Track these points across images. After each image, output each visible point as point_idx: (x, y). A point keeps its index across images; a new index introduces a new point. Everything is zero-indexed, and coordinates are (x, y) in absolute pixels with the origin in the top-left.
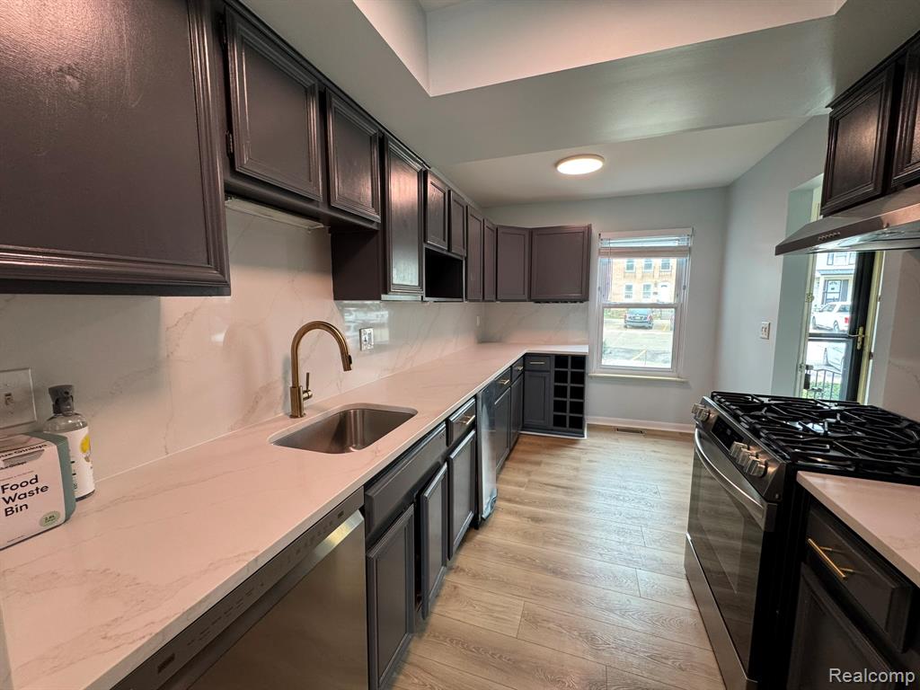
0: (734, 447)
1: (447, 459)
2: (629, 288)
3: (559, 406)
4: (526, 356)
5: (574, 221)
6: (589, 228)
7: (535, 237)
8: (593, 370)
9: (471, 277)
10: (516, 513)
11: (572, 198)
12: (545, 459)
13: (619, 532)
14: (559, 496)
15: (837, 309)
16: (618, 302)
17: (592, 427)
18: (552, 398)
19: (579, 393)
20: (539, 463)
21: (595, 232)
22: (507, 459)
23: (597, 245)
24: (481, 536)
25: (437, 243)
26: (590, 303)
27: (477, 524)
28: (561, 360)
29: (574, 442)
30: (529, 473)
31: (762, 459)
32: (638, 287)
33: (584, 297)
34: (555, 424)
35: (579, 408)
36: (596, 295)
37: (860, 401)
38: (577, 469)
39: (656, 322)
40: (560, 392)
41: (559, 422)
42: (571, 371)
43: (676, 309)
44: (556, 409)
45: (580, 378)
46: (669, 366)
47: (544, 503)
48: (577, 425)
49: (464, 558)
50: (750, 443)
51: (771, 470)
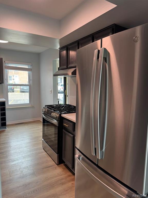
0: (52, 114)
15: (60, 85)
26: (4, 84)
31: (56, 114)
35: (4, 119)
37: (66, 103)
39: (15, 89)
43: (29, 86)
46: (28, 102)
48: (4, 125)
50: (54, 113)
51: (58, 116)
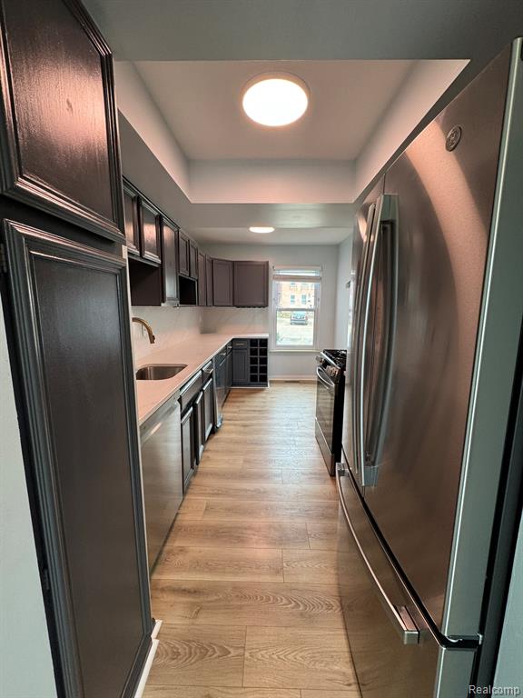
0: (327, 368)
1: (202, 390)
2: (293, 297)
3: (254, 370)
4: (233, 340)
5: (258, 258)
6: (267, 262)
7: (236, 267)
8: (271, 348)
9: (201, 291)
10: (235, 425)
11: (257, 245)
12: (247, 399)
13: (287, 425)
14: (256, 414)
16: (285, 307)
17: (271, 382)
18: (248, 365)
19: (265, 361)
20: (243, 402)
21: (271, 265)
22: (225, 401)
23: (272, 273)
24: (216, 436)
25: (184, 272)
26: (269, 308)
27: (213, 432)
28: (253, 342)
29: (263, 390)
30: (238, 407)
31: (335, 370)
32: (298, 297)
33: (265, 305)
34: (252, 381)
35: (264, 370)
36: (272, 303)
38: (264, 402)
40: (253, 361)
41: (253, 379)
42: (258, 349)
43: (315, 312)
44: (252, 354)
45: (265, 352)
46: (311, 344)
47: (248, 419)
48: (264, 380)
49: (210, 445)
50: (332, 366)
51: (337, 373)
